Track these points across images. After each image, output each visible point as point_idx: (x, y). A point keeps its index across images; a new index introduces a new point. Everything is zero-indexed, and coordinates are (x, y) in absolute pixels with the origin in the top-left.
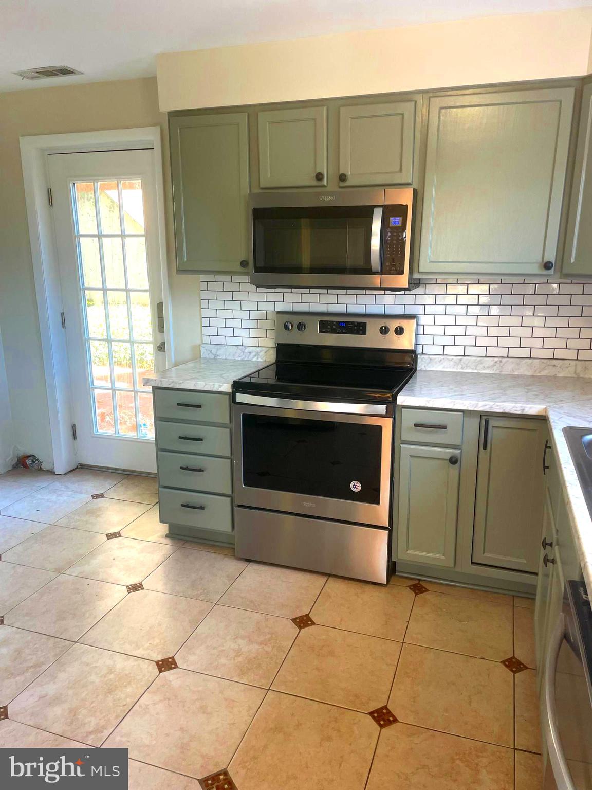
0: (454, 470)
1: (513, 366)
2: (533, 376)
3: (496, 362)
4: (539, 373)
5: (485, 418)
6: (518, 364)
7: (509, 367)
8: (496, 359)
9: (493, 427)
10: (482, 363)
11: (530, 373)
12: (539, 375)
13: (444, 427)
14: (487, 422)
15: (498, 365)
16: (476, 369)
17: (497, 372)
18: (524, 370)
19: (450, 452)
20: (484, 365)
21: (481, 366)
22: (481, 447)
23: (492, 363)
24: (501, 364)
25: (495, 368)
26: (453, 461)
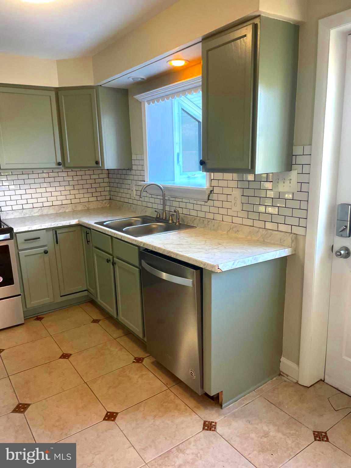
0: (46, 257)
1: (47, 210)
2: (56, 213)
3: (39, 210)
4: (59, 211)
5: (55, 230)
6: (49, 209)
7: (45, 211)
8: (39, 208)
9: (58, 233)
10: (33, 211)
11: (55, 212)
12: (59, 212)
13: (39, 238)
14: (56, 232)
15: (40, 211)
16: (31, 214)
17: (41, 214)
18: (52, 211)
19: (43, 249)
20: (34, 212)
21: (33, 212)
22: (56, 243)
23: (38, 210)
24: (42, 210)
25: (39, 212)
26: (46, 252)
